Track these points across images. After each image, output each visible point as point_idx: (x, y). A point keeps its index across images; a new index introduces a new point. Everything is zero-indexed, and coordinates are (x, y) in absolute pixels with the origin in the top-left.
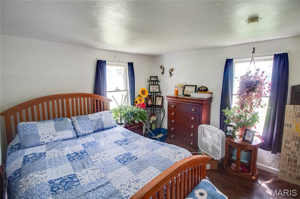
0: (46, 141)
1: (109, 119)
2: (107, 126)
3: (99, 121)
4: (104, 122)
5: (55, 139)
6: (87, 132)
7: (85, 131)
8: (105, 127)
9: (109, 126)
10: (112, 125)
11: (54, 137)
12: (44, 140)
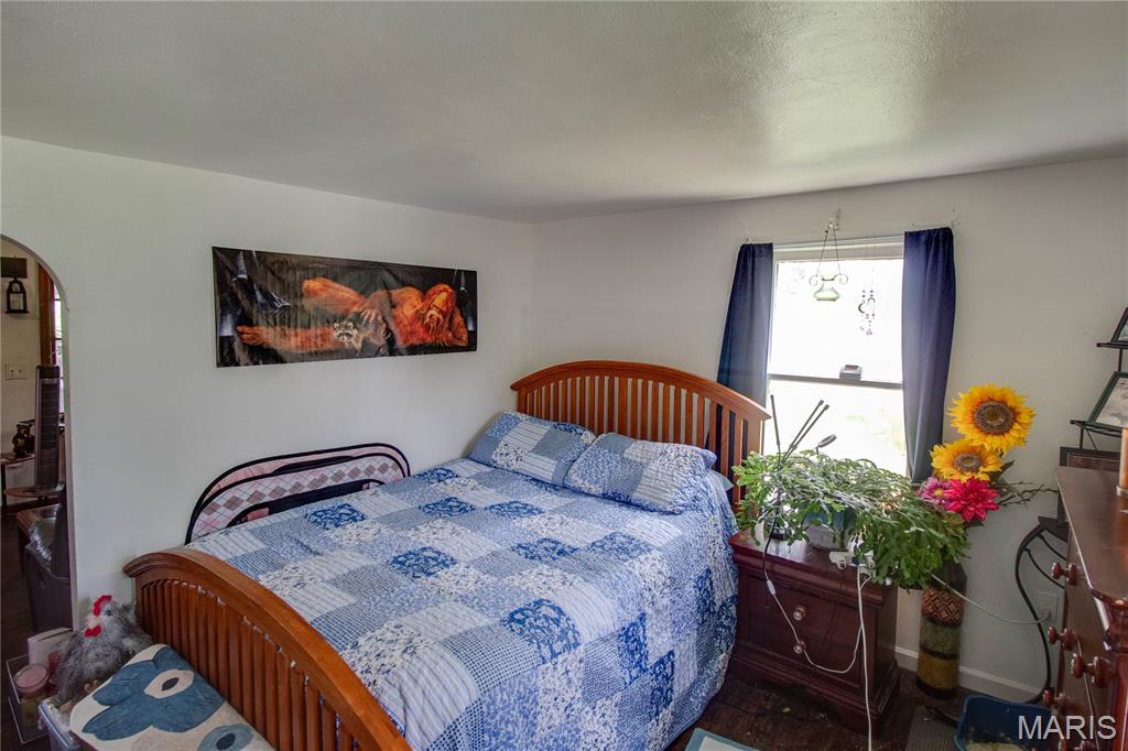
0: (501, 461)
1: (667, 478)
2: (642, 497)
3: (637, 472)
4: (644, 481)
5: (516, 466)
6: (586, 486)
7: (580, 481)
8: (636, 496)
9: (647, 500)
10: (656, 501)
11: (514, 461)
12: (497, 459)
